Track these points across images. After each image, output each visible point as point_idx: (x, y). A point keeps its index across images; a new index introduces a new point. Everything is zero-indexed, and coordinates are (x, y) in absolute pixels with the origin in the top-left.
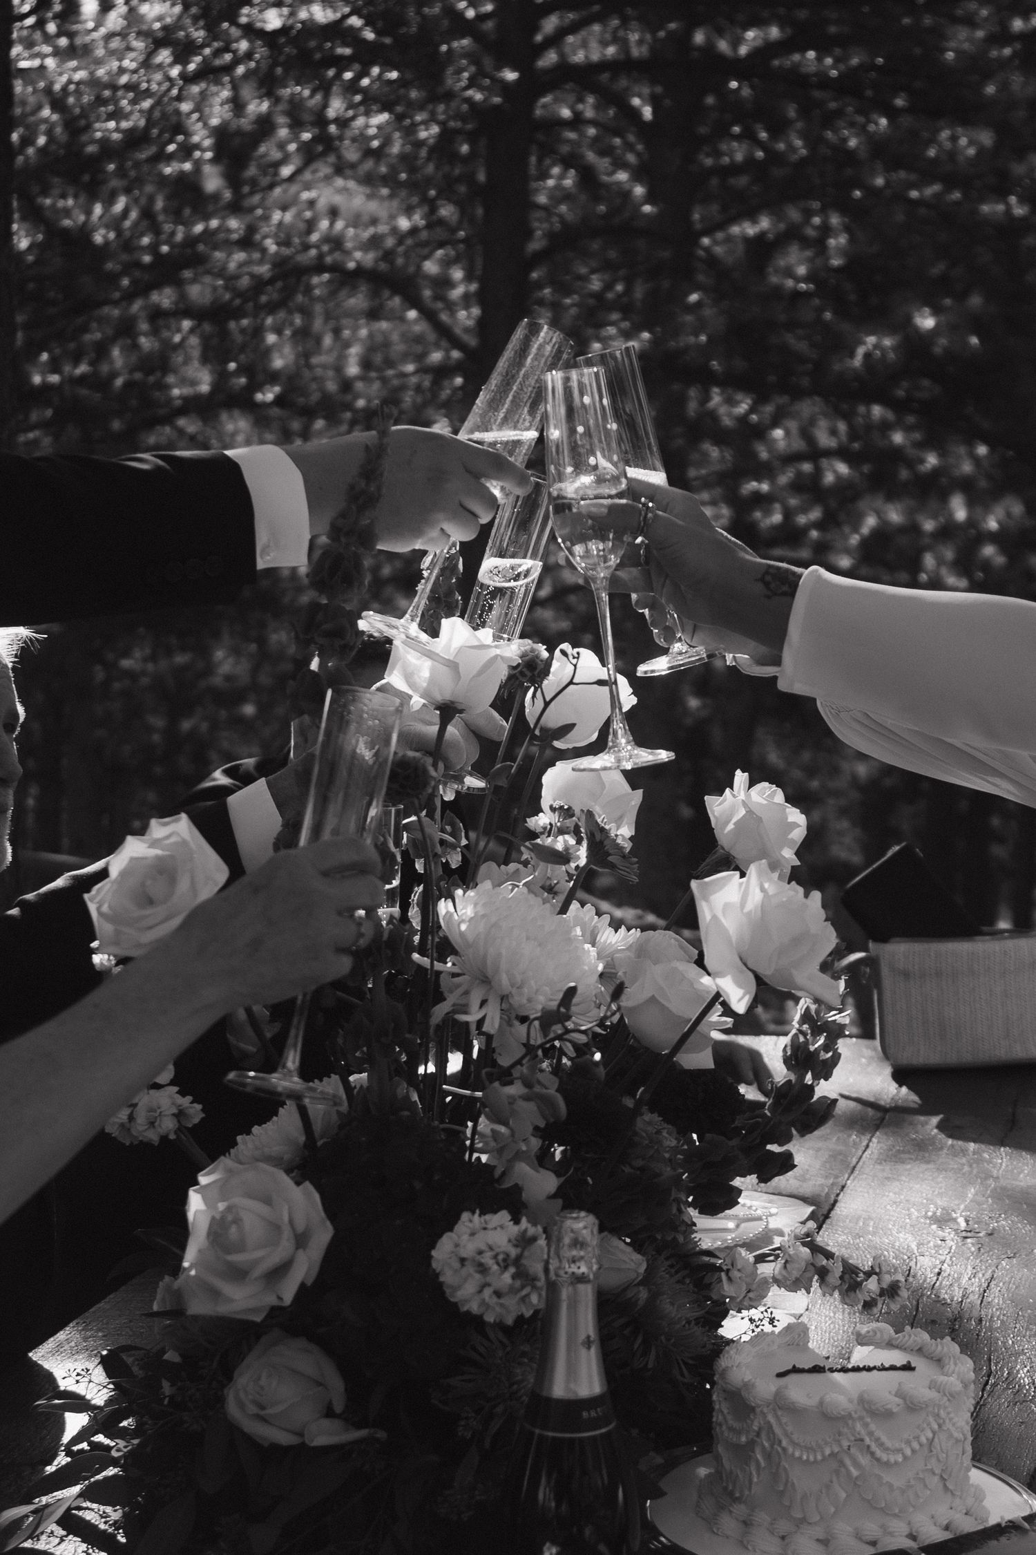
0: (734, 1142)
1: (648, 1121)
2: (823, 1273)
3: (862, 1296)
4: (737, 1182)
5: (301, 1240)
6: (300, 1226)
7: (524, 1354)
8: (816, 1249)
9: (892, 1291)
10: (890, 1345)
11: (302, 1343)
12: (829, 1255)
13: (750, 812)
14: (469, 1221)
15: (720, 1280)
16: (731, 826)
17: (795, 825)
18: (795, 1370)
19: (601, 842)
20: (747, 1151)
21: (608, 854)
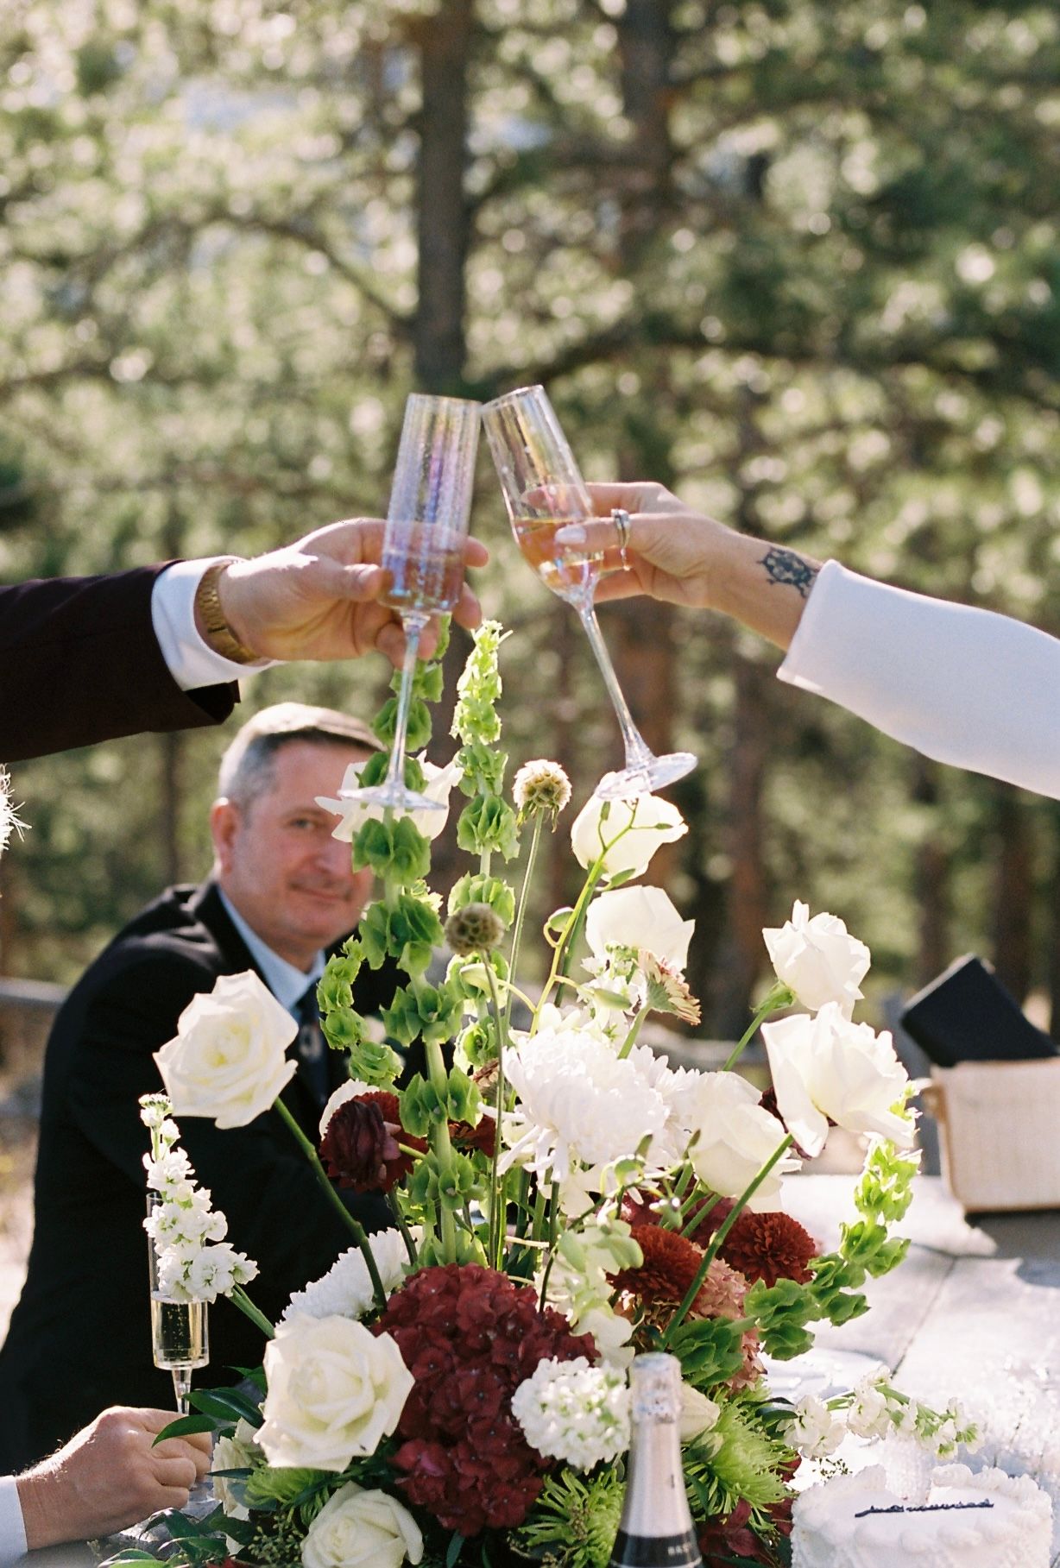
0: (807, 1286)
1: (718, 1268)
2: (897, 1419)
3: (937, 1439)
4: (809, 1326)
5: (380, 1392)
6: (379, 1379)
7: (601, 1501)
8: (889, 1393)
9: (967, 1435)
10: (968, 1485)
11: (378, 1494)
12: (903, 1401)
13: (811, 946)
14: (547, 1367)
15: (793, 1427)
16: (791, 961)
17: (859, 957)
18: (873, 1510)
19: (662, 984)
20: (821, 1294)
21: (669, 996)
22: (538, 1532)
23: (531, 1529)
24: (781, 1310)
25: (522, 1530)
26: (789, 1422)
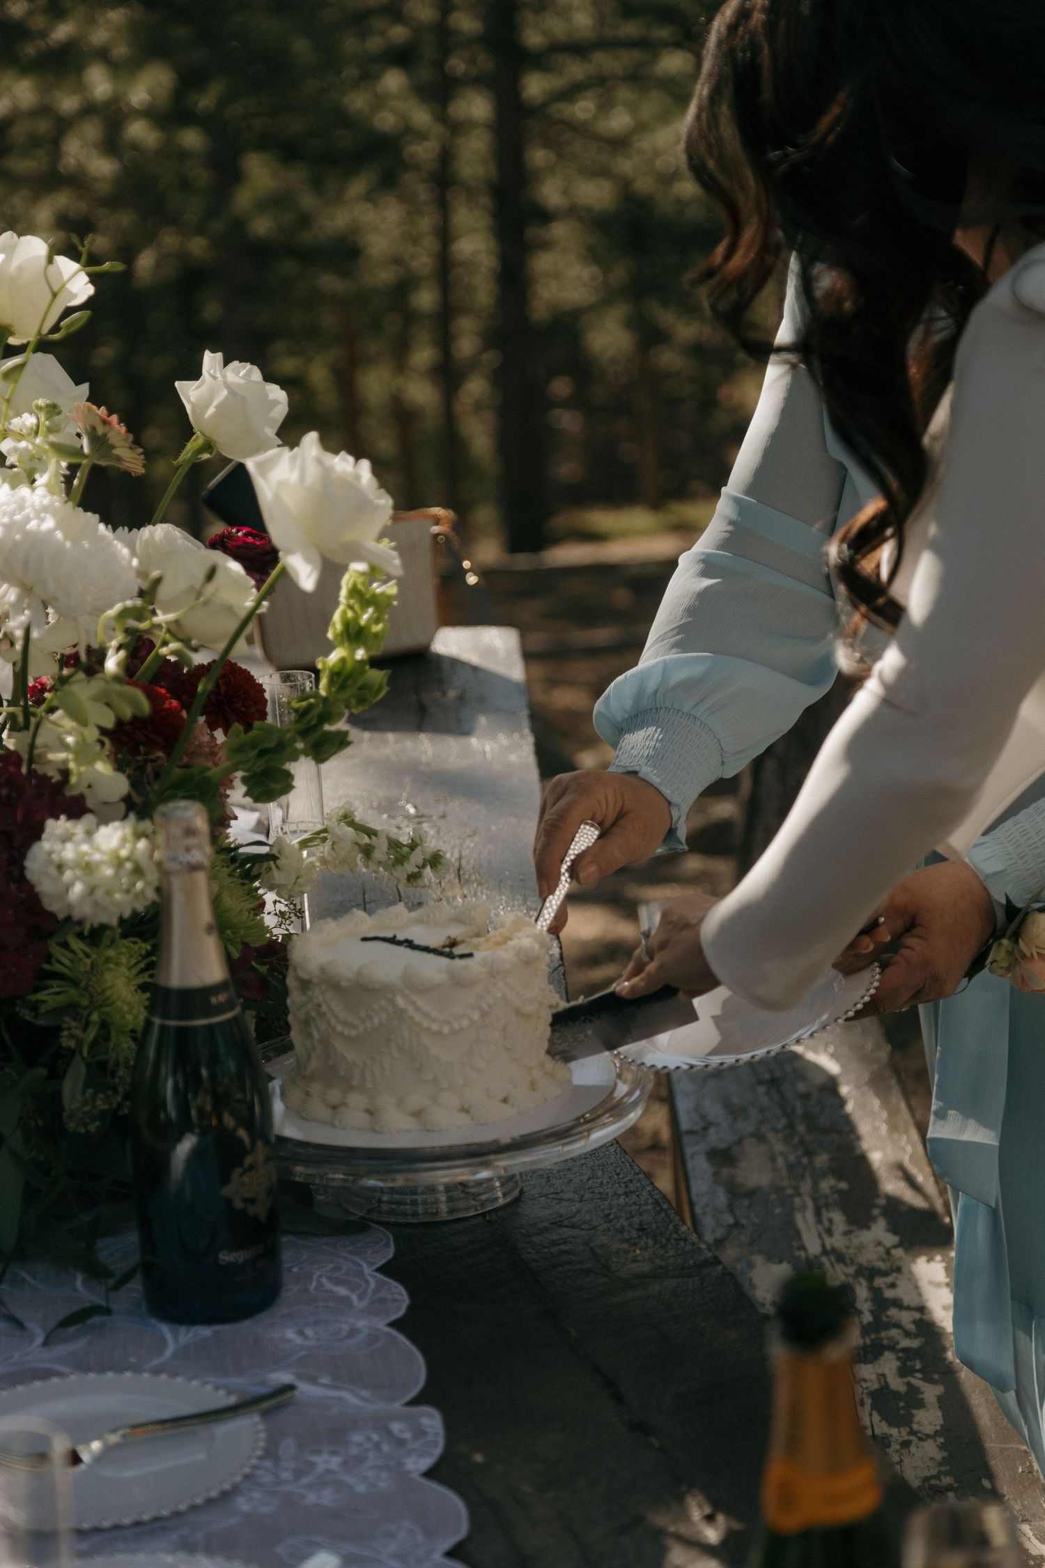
2: (368, 851)
3: (408, 869)
4: (290, 766)
8: (357, 827)
9: (434, 861)
12: (372, 833)
13: (232, 393)
14: (55, 826)
15: (269, 869)
16: (211, 410)
17: (276, 403)
19: (105, 435)
20: (304, 733)
21: (113, 447)
22: (49, 998)
23: (41, 996)
24: (263, 753)
25: (33, 998)
26: (265, 865)
